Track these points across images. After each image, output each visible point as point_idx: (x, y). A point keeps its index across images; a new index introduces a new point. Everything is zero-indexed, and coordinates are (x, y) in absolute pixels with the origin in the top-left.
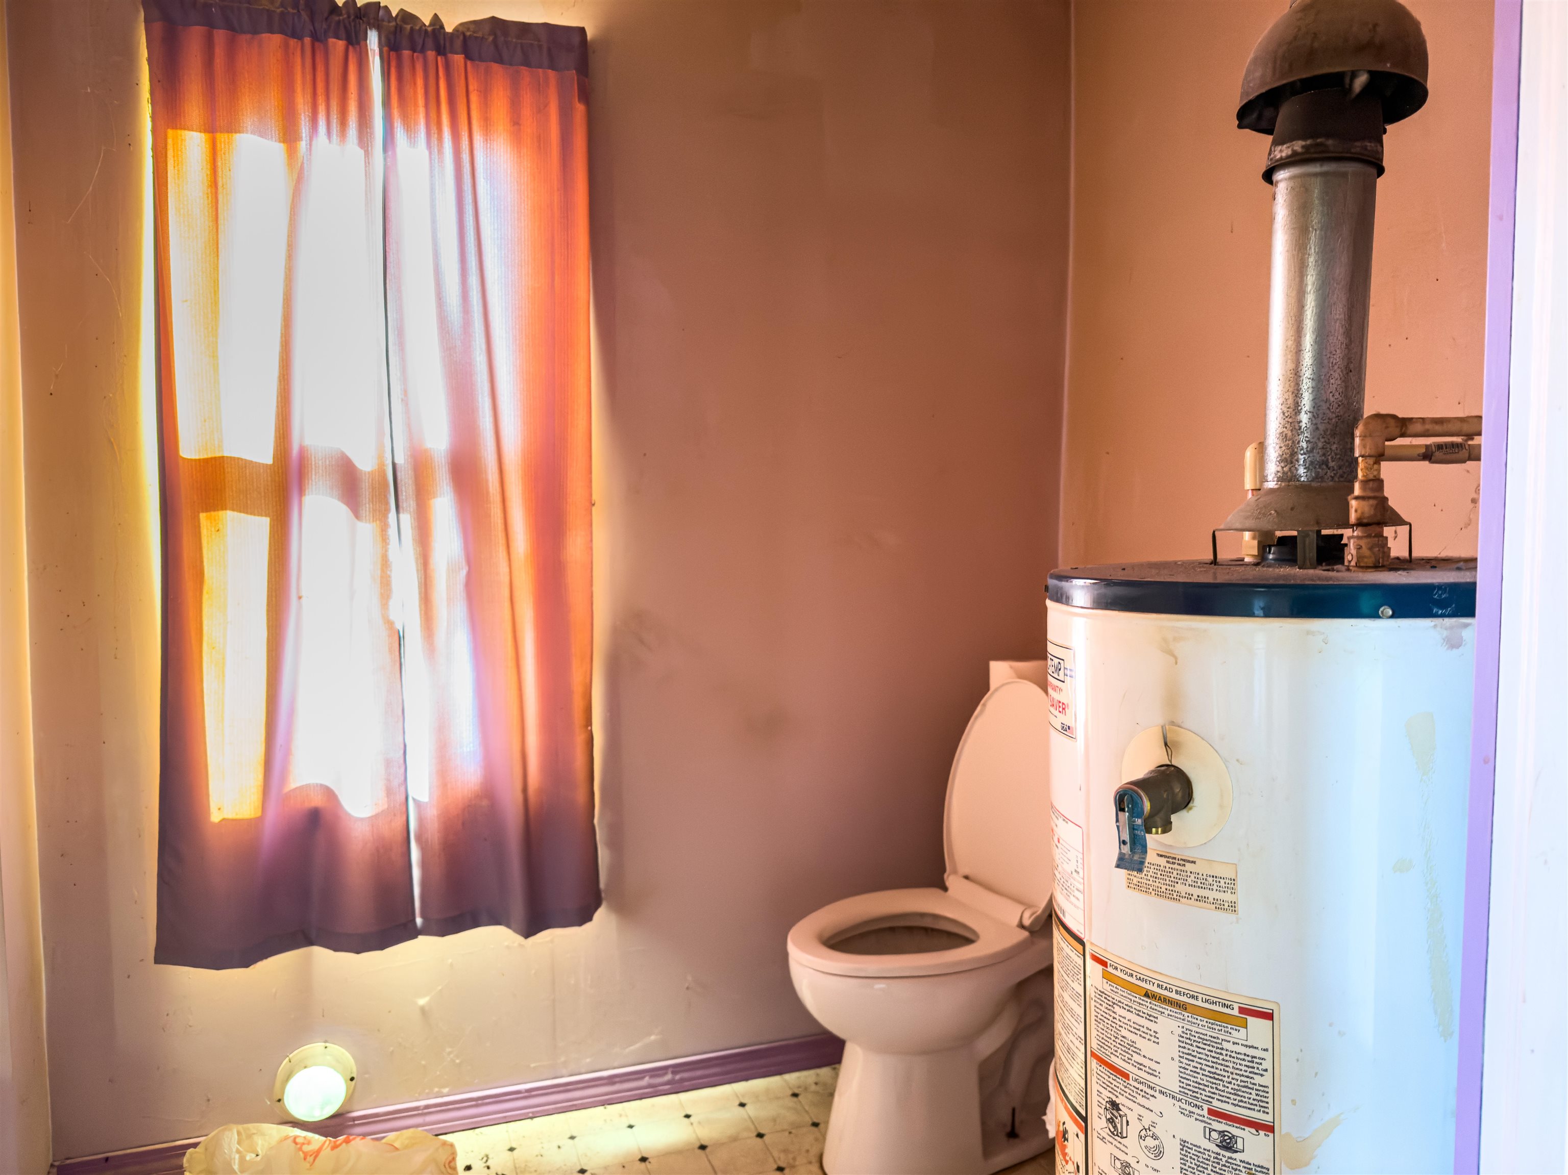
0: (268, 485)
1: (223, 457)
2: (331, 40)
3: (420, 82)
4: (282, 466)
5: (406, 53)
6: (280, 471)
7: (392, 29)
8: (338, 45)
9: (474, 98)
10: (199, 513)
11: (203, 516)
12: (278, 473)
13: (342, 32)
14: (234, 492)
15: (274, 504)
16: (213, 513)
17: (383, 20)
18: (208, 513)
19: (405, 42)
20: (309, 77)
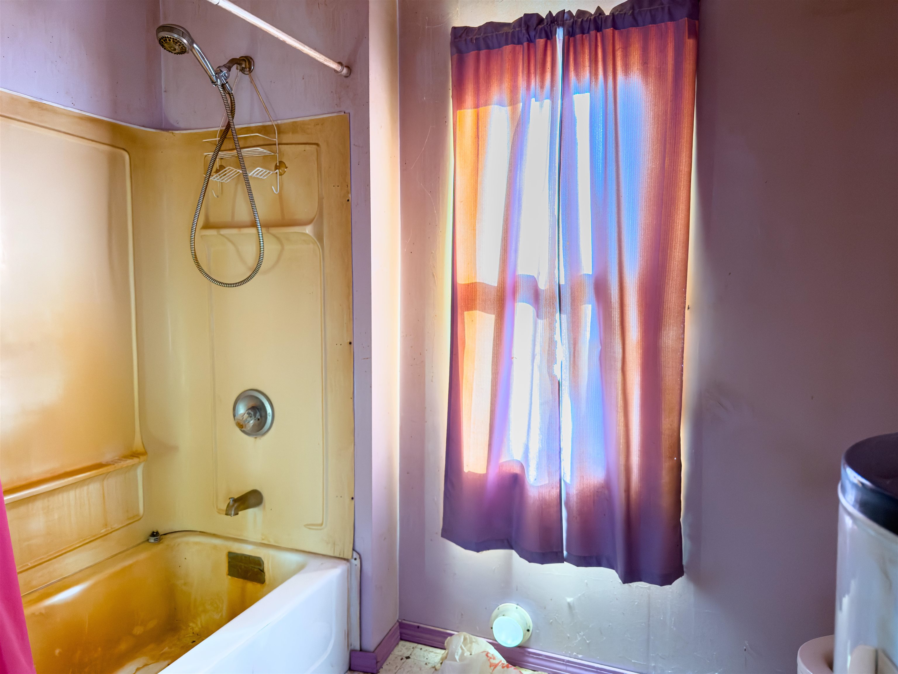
0: (494, 297)
1: (476, 282)
2: (537, 40)
3: (587, 51)
4: (502, 287)
5: (578, 36)
6: (501, 290)
7: (571, 24)
8: (541, 42)
9: (619, 54)
10: (464, 312)
11: (466, 313)
12: (500, 291)
13: (543, 34)
14: (480, 301)
15: (497, 308)
16: (470, 312)
17: (566, 20)
18: (468, 312)
19: (578, 30)
20: (526, 65)
